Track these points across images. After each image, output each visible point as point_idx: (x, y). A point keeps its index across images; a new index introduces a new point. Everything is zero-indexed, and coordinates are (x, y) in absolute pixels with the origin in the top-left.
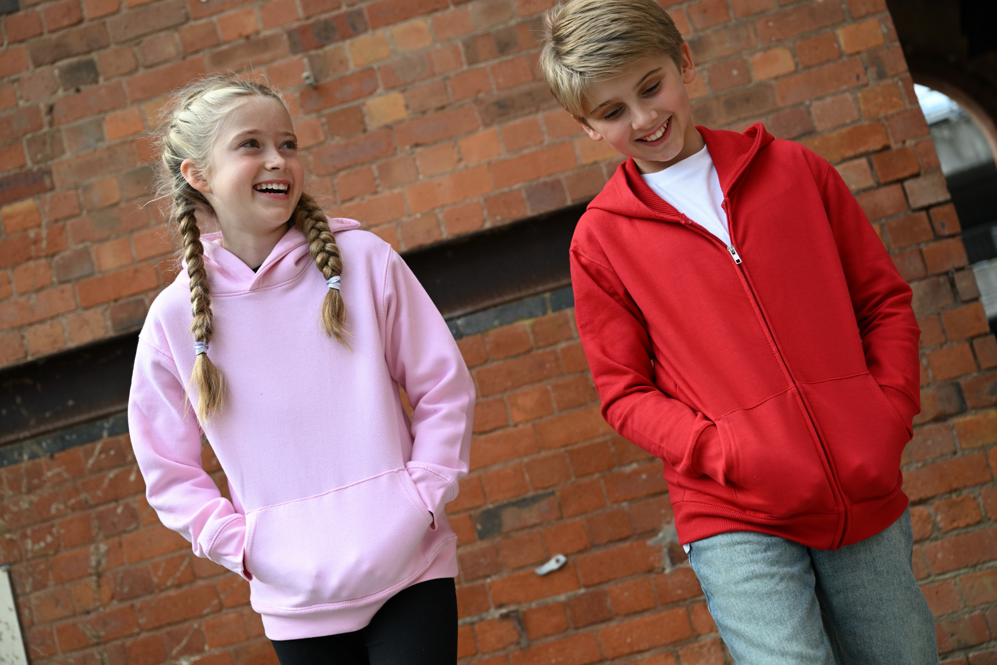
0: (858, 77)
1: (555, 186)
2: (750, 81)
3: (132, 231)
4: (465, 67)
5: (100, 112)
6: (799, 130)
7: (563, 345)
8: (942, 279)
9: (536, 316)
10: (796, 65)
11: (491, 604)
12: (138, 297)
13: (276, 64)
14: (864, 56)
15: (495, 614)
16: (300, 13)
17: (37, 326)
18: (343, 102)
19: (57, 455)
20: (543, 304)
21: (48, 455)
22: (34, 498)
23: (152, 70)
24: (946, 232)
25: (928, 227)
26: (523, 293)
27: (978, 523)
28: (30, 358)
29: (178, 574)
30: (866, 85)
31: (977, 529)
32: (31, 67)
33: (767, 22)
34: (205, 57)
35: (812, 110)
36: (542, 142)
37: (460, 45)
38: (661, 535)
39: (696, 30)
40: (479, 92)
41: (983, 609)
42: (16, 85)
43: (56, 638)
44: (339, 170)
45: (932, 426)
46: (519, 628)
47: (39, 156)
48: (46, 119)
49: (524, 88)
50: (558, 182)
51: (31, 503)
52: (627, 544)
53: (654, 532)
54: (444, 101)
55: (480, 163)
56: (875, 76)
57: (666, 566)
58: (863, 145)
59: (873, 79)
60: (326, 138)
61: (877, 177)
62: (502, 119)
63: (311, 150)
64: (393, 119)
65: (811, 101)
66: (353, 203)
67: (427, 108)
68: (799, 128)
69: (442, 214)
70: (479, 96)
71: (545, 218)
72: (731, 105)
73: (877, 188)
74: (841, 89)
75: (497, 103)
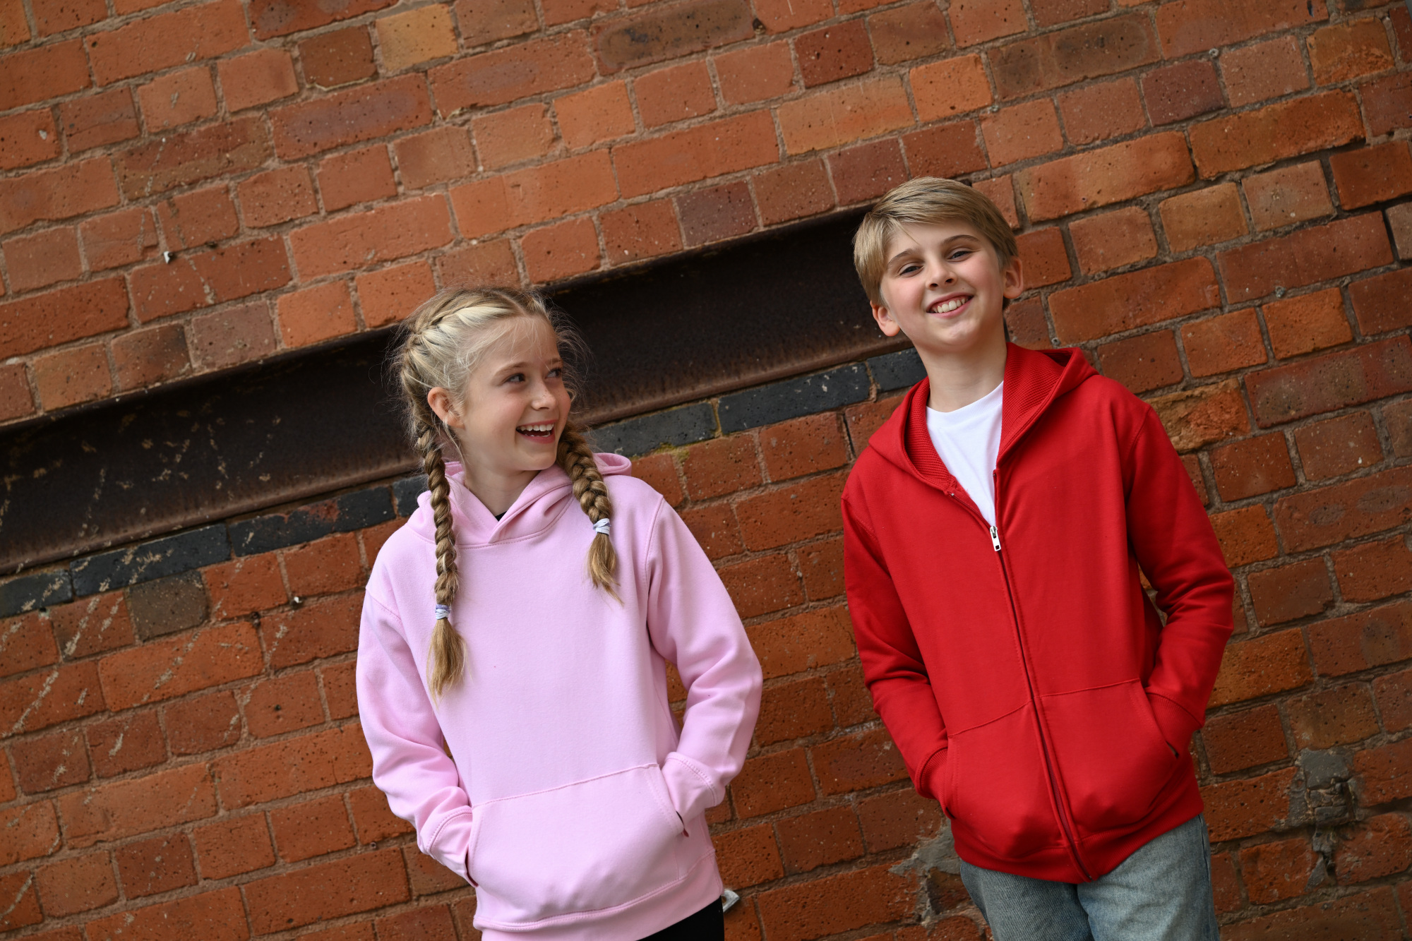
0: (1310, 7)
1: (735, 194)
2: (1108, 8)
6: (1197, 102)
7: (743, 497)
9: (694, 442)
18: (335, 20)
20: (708, 419)
26: (670, 396)
29: (12, 907)
30: (1326, 22)
35: (1220, 64)
36: (712, 111)
38: (915, 855)
40: (593, 9)
44: (324, 152)
50: (742, 186)
52: (855, 870)
53: (903, 849)
54: (528, 23)
55: (594, 146)
56: (1340, 6)
57: (923, 914)
58: (1313, 135)
59: (1338, 11)
60: (301, 87)
61: (1338, 198)
62: (637, 62)
63: (270, 109)
64: (428, 55)
65: (1220, 49)
66: (350, 214)
67: (495, 37)
68: (1196, 100)
69: (520, 241)
70: (595, 16)
71: (715, 253)
72: (1070, 50)
73: (1337, 218)
74: (1278, 27)
75: (627, 31)
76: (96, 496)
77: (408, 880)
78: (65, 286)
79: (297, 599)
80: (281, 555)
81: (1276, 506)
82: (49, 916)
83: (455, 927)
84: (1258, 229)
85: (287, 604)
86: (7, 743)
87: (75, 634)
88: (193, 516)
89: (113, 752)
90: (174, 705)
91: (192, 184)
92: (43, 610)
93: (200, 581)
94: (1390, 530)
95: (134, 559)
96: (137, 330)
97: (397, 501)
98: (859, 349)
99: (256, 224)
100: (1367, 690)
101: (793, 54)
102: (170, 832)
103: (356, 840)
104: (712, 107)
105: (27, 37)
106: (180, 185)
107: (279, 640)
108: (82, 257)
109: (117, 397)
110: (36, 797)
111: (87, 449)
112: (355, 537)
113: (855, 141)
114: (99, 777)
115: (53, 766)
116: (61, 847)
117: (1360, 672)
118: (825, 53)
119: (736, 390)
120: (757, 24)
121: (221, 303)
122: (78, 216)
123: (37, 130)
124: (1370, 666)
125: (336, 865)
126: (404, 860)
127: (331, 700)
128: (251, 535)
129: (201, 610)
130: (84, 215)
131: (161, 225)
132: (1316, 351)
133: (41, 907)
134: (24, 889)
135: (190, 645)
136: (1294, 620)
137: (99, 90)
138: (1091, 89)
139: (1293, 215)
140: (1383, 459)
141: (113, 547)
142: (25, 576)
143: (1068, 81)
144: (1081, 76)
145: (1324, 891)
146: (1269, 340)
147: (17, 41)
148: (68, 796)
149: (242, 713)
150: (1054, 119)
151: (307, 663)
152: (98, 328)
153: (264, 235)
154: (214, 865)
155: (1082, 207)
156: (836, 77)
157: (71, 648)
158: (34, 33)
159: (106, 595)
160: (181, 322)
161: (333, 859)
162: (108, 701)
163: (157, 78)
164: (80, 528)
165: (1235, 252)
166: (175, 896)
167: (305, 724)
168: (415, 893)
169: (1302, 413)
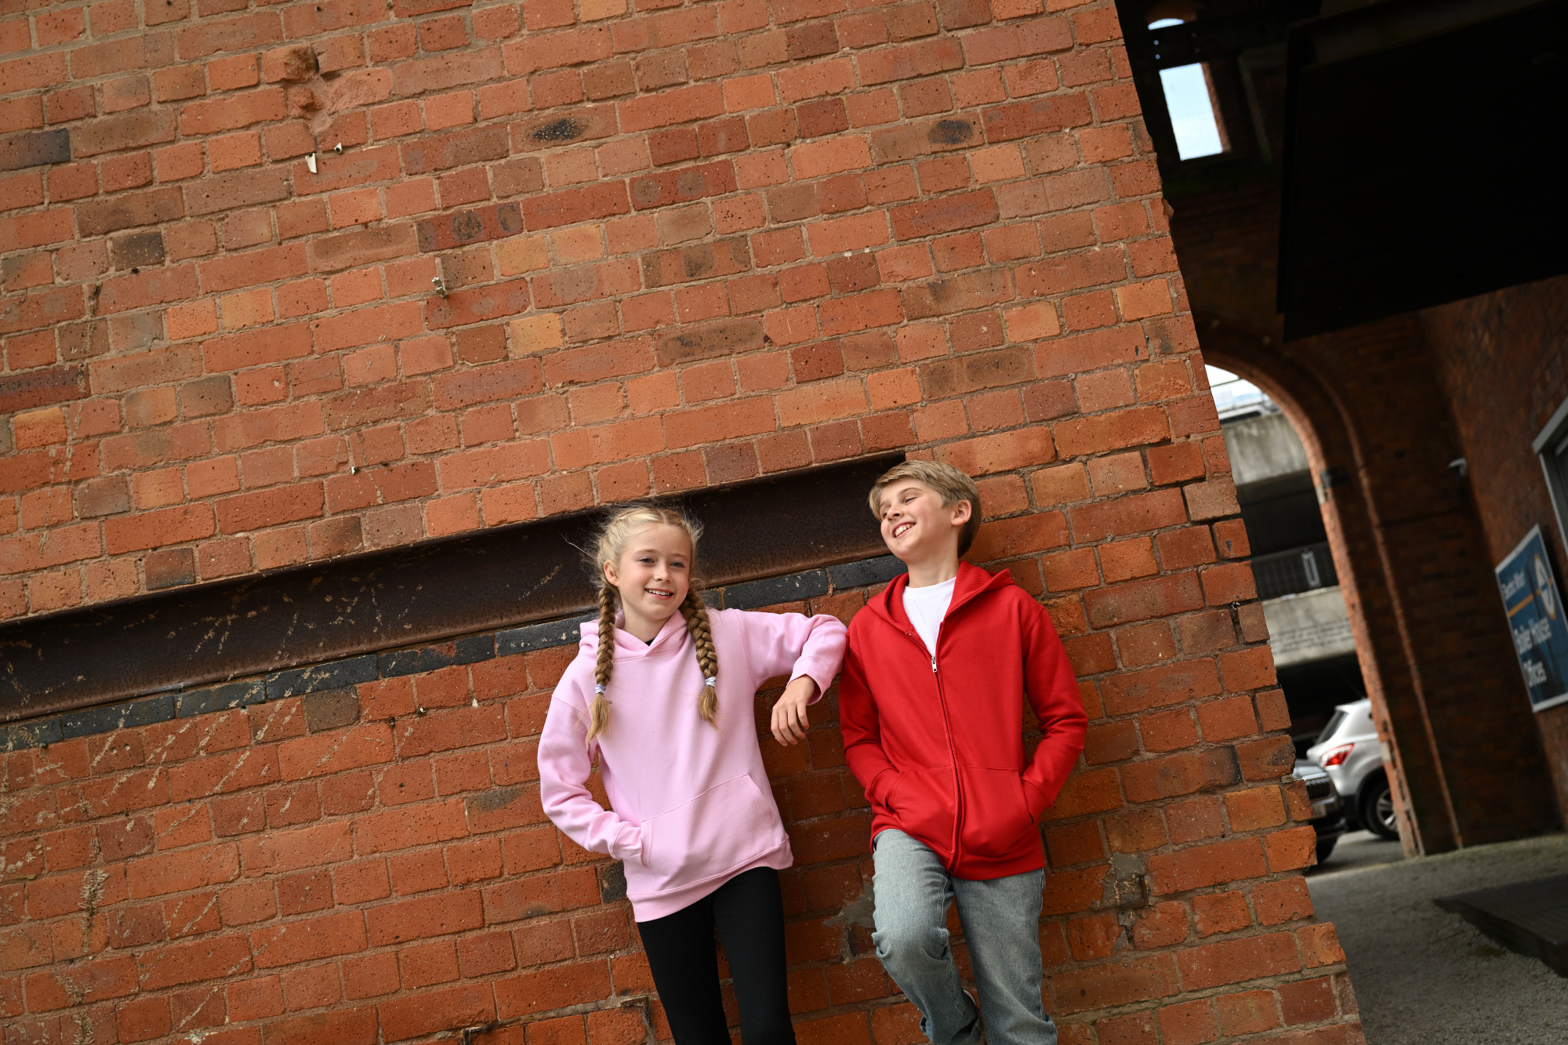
0: (1137, 350)
1: (745, 451)
2: (1003, 343)
3: (186, 460)
4: (643, 290)
5: (162, 302)
6: (1059, 408)
8: (1223, 613)
10: (1061, 326)
11: (613, 989)
12: (185, 547)
13: (397, 262)
14: (1146, 323)
15: (615, 1001)
16: (438, 201)
17: (45, 572)
18: (482, 320)
19: (51, 746)
21: (41, 745)
22: (16, 802)
23: (235, 254)
24: (1233, 555)
25: (1211, 546)
27: (1247, 927)
28: (30, 615)
29: (200, 917)
30: (1147, 360)
31: (1244, 935)
32: (77, 237)
33: (1031, 269)
34: (307, 244)
35: (1075, 384)
36: (733, 394)
37: (639, 260)
38: (841, 913)
39: (939, 271)
40: (657, 322)
41: (1243, 1040)
42: (54, 256)
43: (24, 991)
44: (467, 406)
45: (1197, 798)
46: (646, 1023)
47: (74, 351)
48: (89, 304)
49: (716, 323)
50: (750, 445)
51: (10, 807)
53: (833, 909)
54: (613, 329)
55: (651, 413)
56: (1157, 351)
57: (844, 956)
58: (1136, 435)
59: (1156, 354)
60: (455, 363)
61: (1151, 478)
62: (684, 359)
63: (432, 376)
64: (543, 347)
65: (1076, 374)
66: (482, 449)
67: (589, 337)
68: (1059, 407)
69: (596, 474)
70: (657, 328)
71: (728, 490)
72: (975, 369)
73: (1150, 490)
74: (1115, 362)
75: (679, 338)
76: (290, 632)
77: (483, 912)
78: (282, 486)
79: (422, 710)
80: (413, 678)
81: (1102, 683)
82: (226, 925)
83: (514, 948)
84: (1097, 494)
85: (415, 713)
86: (209, 799)
87: (264, 725)
88: (356, 649)
89: (283, 810)
90: (330, 779)
91: (375, 422)
92: (244, 707)
93: (355, 693)
94: (1179, 703)
95: (311, 675)
96: (328, 519)
97: (497, 646)
98: (823, 560)
99: (416, 451)
100: (1159, 814)
101: (790, 360)
102: (318, 869)
103: (448, 882)
104: (733, 392)
105: (272, 318)
106: (367, 423)
107: (407, 738)
108: (295, 467)
109: (309, 563)
110: (225, 839)
111: (286, 600)
112: (466, 669)
113: (827, 420)
114: (271, 828)
115: (240, 817)
116: (239, 876)
117: (1155, 800)
118: (811, 361)
119: (737, 583)
120: (766, 339)
121: (387, 503)
122: (295, 439)
123: (273, 381)
124: (1162, 797)
125: (433, 899)
126: (481, 898)
127: (439, 782)
128: (394, 663)
129: (354, 714)
130: (299, 439)
131: (351, 449)
132: (1133, 578)
133: (221, 918)
134: (210, 905)
135: (344, 738)
136: (1112, 762)
137: (318, 356)
138: (988, 395)
139: (1121, 486)
140: (1175, 655)
141: (297, 666)
142: (233, 683)
143: (973, 389)
144: (982, 386)
145: (1125, 953)
146: (1102, 569)
147: (265, 321)
148: (248, 840)
149: (376, 787)
150: (963, 413)
151: (425, 755)
152: (301, 516)
153: (421, 459)
154: (347, 894)
155: (979, 473)
156: (817, 377)
157: (261, 735)
158: (277, 316)
159: (289, 700)
160: (359, 515)
161: (431, 895)
162: (283, 774)
163: (358, 351)
164: (277, 655)
165: (1081, 509)
166: (317, 915)
167: (420, 797)
168: (487, 922)
169: (1122, 620)
